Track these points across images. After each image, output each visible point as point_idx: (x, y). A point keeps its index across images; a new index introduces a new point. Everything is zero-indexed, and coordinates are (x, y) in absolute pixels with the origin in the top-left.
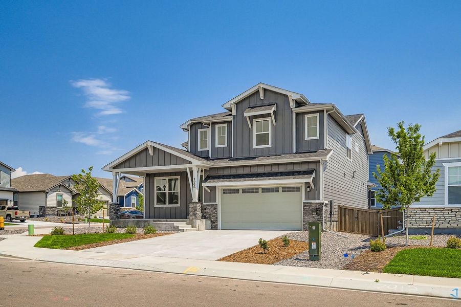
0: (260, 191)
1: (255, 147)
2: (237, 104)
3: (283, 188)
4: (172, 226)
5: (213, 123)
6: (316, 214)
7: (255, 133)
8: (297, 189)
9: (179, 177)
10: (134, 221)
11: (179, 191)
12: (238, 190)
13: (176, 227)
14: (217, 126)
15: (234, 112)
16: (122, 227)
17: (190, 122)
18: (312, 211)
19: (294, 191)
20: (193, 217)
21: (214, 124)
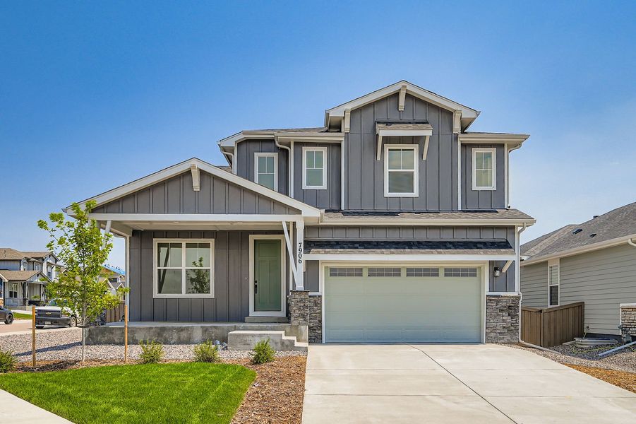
0: (404, 273)
1: (387, 194)
2: (353, 112)
3: (446, 269)
4: (278, 340)
5: (296, 143)
6: (509, 315)
7: (387, 170)
8: (471, 272)
9: (211, 241)
10: (151, 328)
11: (212, 268)
12: (361, 269)
13: (287, 343)
14: (305, 150)
15: (346, 126)
16: (117, 341)
17: (243, 136)
18: (501, 311)
19: (466, 275)
20: (301, 320)
21: (299, 144)
